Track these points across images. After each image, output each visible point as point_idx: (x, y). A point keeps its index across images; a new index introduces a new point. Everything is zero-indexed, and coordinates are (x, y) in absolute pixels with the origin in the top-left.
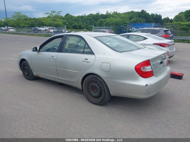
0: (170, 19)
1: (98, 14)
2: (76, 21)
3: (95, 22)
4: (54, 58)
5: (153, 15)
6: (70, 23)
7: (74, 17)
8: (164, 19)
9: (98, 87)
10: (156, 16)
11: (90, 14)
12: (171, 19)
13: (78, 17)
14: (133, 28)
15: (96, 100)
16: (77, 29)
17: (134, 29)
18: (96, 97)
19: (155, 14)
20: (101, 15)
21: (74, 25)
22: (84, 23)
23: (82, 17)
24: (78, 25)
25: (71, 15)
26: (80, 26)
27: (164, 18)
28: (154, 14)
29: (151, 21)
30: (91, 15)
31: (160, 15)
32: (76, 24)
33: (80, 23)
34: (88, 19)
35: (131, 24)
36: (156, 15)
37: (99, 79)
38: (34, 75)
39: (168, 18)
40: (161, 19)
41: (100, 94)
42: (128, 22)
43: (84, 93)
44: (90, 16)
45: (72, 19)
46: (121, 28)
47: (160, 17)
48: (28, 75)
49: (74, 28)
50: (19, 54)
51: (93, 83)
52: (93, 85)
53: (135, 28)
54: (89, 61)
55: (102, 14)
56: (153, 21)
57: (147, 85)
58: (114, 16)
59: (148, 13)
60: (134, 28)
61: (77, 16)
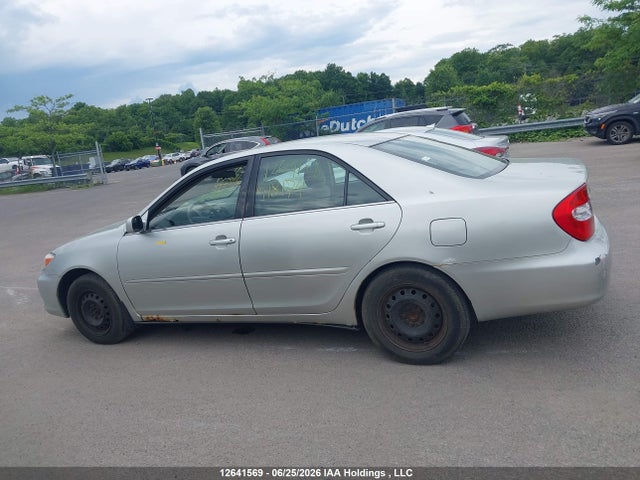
0: (415, 84)
1: (190, 92)
2: (116, 124)
3: (183, 119)
4: (227, 240)
5: (363, 77)
6: (94, 135)
7: (106, 111)
8: (398, 86)
9: (425, 304)
10: (373, 81)
11: (162, 97)
12: (419, 84)
13: (121, 110)
14: (332, 123)
15: (423, 350)
16: (127, 150)
17: (335, 126)
18: (421, 340)
19: (369, 74)
20: (199, 94)
21: (110, 138)
22: (148, 127)
23: (135, 109)
24: (126, 136)
25: (92, 107)
26: (134, 140)
27: (398, 81)
28: (366, 75)
29: (363, 96)
30: (165, 100)
31: (383, 74)
32: (117, 134)
33: (134, 131)
34: (157, 114)
35: (324, 111)
36: (373, 75)
37: (427, 274)
38: (135, 320)
39: (408, 80)
40: (390, 87)
41: (436, 326)
42: (316, 106)
43: (371, 337)
44: (164, 104)
45: (99, 121)
46: (295, 126)
47: (384, 80)
48: (106, 325)
49: (113, 151)
50: (49, 256)
51: (403, 293)
52: (402, 302)
53: (338, 123)
54: (382, 224)
55: (203, 90)
56: (369, 96)
57: (598, 260)
58: (266, 90)
59: (349, 73)
60: (334, 122)
61: (115, 108)
